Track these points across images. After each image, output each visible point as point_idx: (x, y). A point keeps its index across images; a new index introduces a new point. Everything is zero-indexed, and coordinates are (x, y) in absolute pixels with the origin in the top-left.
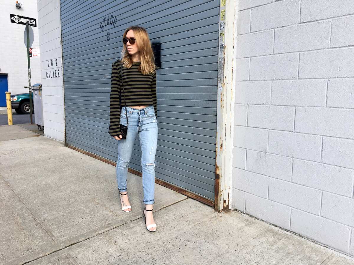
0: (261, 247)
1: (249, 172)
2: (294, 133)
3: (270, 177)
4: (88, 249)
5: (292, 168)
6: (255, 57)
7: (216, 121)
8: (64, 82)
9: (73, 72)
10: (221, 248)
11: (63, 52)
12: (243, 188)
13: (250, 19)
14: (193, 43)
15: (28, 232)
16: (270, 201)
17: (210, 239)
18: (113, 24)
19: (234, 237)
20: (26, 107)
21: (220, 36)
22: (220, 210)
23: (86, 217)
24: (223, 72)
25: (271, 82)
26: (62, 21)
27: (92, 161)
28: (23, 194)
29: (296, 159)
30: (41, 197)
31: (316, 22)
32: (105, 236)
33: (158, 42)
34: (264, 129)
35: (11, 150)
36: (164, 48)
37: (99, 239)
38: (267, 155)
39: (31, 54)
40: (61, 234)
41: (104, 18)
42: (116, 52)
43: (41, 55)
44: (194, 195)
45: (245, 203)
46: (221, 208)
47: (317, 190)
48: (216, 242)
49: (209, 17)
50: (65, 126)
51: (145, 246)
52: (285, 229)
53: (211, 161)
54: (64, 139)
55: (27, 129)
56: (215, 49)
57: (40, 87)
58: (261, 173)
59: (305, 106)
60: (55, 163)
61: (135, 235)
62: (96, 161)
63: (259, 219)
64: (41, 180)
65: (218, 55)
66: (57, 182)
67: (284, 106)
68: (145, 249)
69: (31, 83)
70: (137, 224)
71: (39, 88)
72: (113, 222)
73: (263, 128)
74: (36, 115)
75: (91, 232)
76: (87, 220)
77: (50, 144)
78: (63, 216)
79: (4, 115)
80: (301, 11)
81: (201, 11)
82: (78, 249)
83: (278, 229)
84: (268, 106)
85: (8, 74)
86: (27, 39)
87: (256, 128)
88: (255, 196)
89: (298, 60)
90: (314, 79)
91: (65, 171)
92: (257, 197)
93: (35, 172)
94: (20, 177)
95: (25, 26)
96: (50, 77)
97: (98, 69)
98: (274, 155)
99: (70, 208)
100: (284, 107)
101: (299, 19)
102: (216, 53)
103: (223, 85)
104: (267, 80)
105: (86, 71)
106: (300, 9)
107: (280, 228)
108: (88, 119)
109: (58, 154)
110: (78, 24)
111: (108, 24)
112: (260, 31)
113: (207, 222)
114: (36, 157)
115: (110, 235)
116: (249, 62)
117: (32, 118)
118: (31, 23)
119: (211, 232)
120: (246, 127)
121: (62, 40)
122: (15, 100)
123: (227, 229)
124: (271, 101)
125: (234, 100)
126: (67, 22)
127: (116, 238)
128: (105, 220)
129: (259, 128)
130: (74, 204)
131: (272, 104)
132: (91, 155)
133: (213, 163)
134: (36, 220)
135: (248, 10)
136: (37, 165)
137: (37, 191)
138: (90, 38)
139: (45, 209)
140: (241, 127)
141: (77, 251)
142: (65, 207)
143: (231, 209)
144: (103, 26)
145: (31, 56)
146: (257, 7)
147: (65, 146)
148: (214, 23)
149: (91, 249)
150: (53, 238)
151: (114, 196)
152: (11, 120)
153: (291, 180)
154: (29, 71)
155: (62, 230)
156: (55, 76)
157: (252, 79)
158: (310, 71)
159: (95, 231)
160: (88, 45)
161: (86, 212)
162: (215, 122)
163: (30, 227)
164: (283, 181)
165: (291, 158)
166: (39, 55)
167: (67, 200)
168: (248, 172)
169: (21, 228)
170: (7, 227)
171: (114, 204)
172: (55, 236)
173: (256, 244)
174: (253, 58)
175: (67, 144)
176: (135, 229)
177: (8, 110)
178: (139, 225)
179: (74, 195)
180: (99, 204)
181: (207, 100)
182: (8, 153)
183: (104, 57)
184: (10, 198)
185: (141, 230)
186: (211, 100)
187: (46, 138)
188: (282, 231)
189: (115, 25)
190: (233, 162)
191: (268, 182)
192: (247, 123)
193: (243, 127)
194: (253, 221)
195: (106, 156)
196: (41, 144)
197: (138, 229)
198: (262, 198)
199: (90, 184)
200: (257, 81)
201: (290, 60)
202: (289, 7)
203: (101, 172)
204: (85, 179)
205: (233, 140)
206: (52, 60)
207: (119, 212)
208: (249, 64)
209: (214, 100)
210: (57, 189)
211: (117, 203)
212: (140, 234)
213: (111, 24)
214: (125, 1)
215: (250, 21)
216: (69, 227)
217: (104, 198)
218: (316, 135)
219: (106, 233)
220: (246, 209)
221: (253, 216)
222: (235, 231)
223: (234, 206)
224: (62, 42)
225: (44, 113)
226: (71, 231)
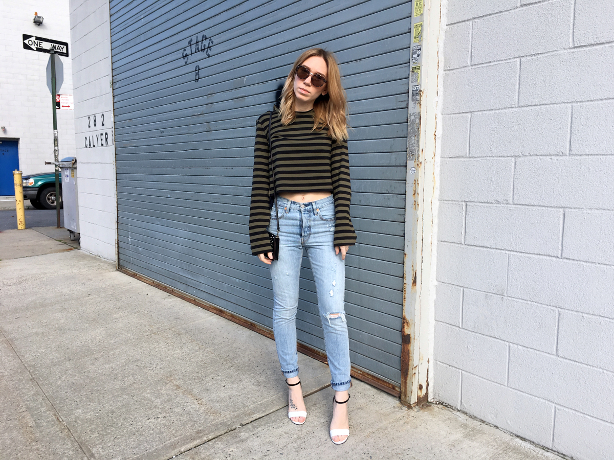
1: (467, 331)
2: (561, 260)
3: (511, 344)
5: (557, 327)
6: (480, 113)
7: (404, 234)
8: (116, 154)
9: (131, 138)
11: (115, 101)
12: (456, 362)
13: (471, 39)
14: (357, 86)
15: (44, 447)
16: (510, 389)
18: (206, 50)
20: (50, 198)
21: (413, 72)
22: (411, 403)
23: (156, 417)
24: (418, 141)
25: (513, 161)
26: (113, 47)
27: (166, 300)
28: (39, 365)
29: (566, 311)
30: (71, 373)
31: (607, 45)
34: (499, 251)
35: (21, 278)
38: (504, 300)
39: (58, 104)
40: (107, 451)
41: (189, 40)
42: (211, 101)
43: (75, 107)
44: (359, 372)
45: (460, 392)
46: (413, 399)
47: (609, 373)
49: (390, 36)
50: (118, 235)
52: (543, 446)
53: (394, 309)
54: (115, 257)
55: (51, 238)
56: (403, 97)
57: (74, 164)
58: (492, 335)
59: (584, 207)
60: (98, 304)
61: (251, 457)
62: (173, 299)
63: (488, 424)
64: (73, 337)
65: (408, 108)
66: (102, 341)
67: (541, 206)
69: (58, 155)
70: (253, 433)
71: (72, 164)
72: (207, 426)
73: (496, 249)
74: (65, 212)
75: (166, 448)
76: (156, 422)
77: (91, 267)
78: (113, 412)
79: (8, 210)
80: (574, 25)
81: (374, 26)
83: (527, 445)
84: (506, 205)
85: (19, 138)
86: (52, 78)
87: (483, 247)
88: (481, 379)
89: (570, 119)
90: (602, 155)
91: (117, 319)
92: (484, 380)
93: (62, 321)
94: (35, 330)
95: (48, 55)
96: (92, 146)
97: (179, 133)
98: (520, 300)
99: (125, 397)
100: (539, 208)
101: (571, 40)
102: (404, 105)
103: (418, 165)
104: (504, 157)
105: (156, 135)
106: (572, 21)
107: (532, 442)
108: (158, 223)
109: (104, 286)
110: (143, 51)
111: (197, 51)
112: (490, 62)
113: (389, 429)
114: (64, 291)
115: (202, 456)
116: (469, 122)
117: (60, 217)
118: (59, 50)
119: (398, 451)
120: (462, 246)
121: (113, 80)
122: (31, 184)
124: (513, 196)
125: (437, 192)
126: (123, 48)
128: (192, 423)
129: (488, 247)
130: (132, 388)
131: (515, 202)
132: (165, 289)
134: (61, 420)
135: (466, 22)
136: (66, 307)
137: (65, 359)
138: (163, 77)
139: (79, 398)
140: (452, 244)
142: (117, 394)
143: (432, 401)
144: (187, 55)
145: (59, 108)
146: (485, 18)
147: (117, 270)
148: (401, 48)
151: (209, 372)
152: (23, 220)
153: (555, 351)
154: (55, 134)
155: (110, 444)
156: (100, 145)
157: (474, 154)
158: (595, 140)
159: (173, 446)
160: (160, 88)
161: (154, 404)
162: (402, 235)
163: (49, 436)
164: (538, 352)
165: (555, 308)
166: (72, 107)
167: (120, 378)
168: (465, 331)
169: (33, 437)
170: (6, 434)
171: (208, 388)
172: (96, 455)
174: (476, 113)
175: (120, 268)
176: (249, 443)
177: (18, 202)
178: (258, 435)
179: (133, 369)
180: (179, 388)
181: (385, 192)
182: (15, 284)
183: (190, 111)
184: (14, 374)
185: (262, 444)
186: (394, 193)
187: (84, 254)
188: (537, 449)
189: (210, 53)
190: (435, 311)
191: (508, 353)
192: (463, 237)
193: (456, 245)
194: (478, 428)
195: (190, 290)
196: (75, 265)
197: (255, 443)
198: (495, 384)
199: (163, 347)
200: (485, 158)
201: (552, 119)
202: (549, 17)
203: (183, 322)
204: (154, 337)
205: (435, 270)
206: (95, 116)
207: (217, 406)
208: (469, 126)
209: (400, 193)
210: (102, 356)
211: (214, 387)
212: (260, 453)
213: (202, 50)
214: (228, 8)
215: (470, 43)
216: (123, 436)
217: (189, 376)
218: (607, 265)
219: (193, 451)
220: (461, 402)
221: (477, 418)
222: (444, 450)
223: (437, 395)
224: (113, 83)
225: (80, 209)
226: (126, 446)
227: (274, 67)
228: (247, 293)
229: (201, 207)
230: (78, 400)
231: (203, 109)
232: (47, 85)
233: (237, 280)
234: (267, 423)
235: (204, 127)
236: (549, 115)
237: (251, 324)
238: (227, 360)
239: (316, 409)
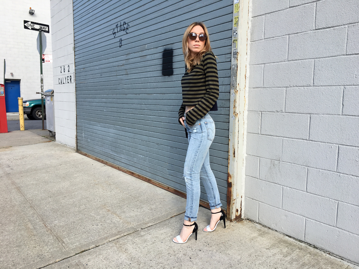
0: (274, 258)
1: (262, 181)
2: (309, 141)
3: (283, 186)
4: (98, 257)
5: (306, 177)
6: (269, 64)
8: (76, 88)
9: (85, 78)
10: (233, 259)
11: (75, 58)
12: (256, 197)
13: (264, 25)
15: (38, 239)
16: (283, 210)
17: (222, 249)
18: (125, 30)
19: (246, 247)
20: (38, 113)
21: (234, 42)
22: (232, 219)
23: (97, 224)
24: (236, 79)
25: (285, 89)
26: (75, 28)
27: (103, 167)
28: (35, 200)
29: (311, 168)
30: (51, 203)
31: (332, 28)
32: (116, 244)
33: (170, 49)
34: (278, 137)
35: (23, 156)
36: (176, 55)
37: (109, 246)
38: (280, 163)
39: (43, 60)
40: (71, 241)
41: (116, 24)
42: (128, 58)
43: (53, 61)
44: (205, 204)
45: (258, 213)
46: (233, 217)
47: (332, 200)
48: (228, 252)
49: (222, 23)
50: (77, 132)
51: (155, 254)
52: (300, 240)
53: (223, 169)
54: (75, 145)
55: (39, 135)
56: (228, 56)
57: (52, 93)
58: (274, 182)
59: (320, 113)
60: (66, 169)
61: (146, 244)
62: (106, 167)
63: (272, 229)
64: (52, 186)
65: (231, 61)
66: (68, 188)
67: (299, 113)
68: (156, 258)
69: (43, 89)
70: (148, 232)
72: (124, 229)
73: (277, 136)
74: (47, 121)
75: (102, 239)
76: (97, 227)
77: (61, 150)
78: (74, 222)
79: (16, 120)
80: (316, 18)
82: (88, 256)
83: (291, 240)
84: (282, 113)
85: (20, 80)
86: (40, 45)
87: (270, 135)
88: (268, 205)
89: (313, 67)
90: (329, 86)
91: (76, 177)
92: (270, 206)
93: (46, 178)
94: (32, 182)
95: (38, 32)
96: (62, 83)
97: (111, 75)
98: (288, 163)
99: (80, 215)
100: (298, 114)
101: (314, 26)
102: (229, 60)
103: (236, 92)
104: (280, 87)
105: (98, 77)
106: (315, 16)
107: (294, 238)
108: (99, 125)
109: (69, 160)
110: (91, 30)
111: (121, 30)
112: (274, 37)
113: (219, 231)
114: (47, 163)
115: (121, 243)
116: (263, 69)
117: (44, 124)
118: (44, 29)
119: (223, 241)
120: (259, 135)
121: (74, 46)
122: (27, 105)
123: (239, 239)
124: (285, 108)
125: (247, 107)
126: (80, 28)
127: (126, 246)
128: (116, 228)
129: (272, 136)
130: (84, 211)
131: (286, 111)
132: (102, 162)
133: (225, 171)
134: (47, 226)
135: (262, 16)
136: (48, 171)
137: (48, 197)
140: (254, 134)
141: (88, 258)
142: (76, 214)
143: (243, 218)
144: (115, 33)
145: (44, 62)
146: (271, 14)
147: (76, 152)
148: (227, 29)
149: (102, 256)
150: (64, 245)
151: (125, 203)
152: (23, 125)
153: (306, 189)
154: (41, 77)
155: (73, 237)
156: (67, 82)
157: (265, 86)
158: (326, 78)
159: (106, 238)
161: (96, 219)
162: (228, 129)
163: (41, 233)
164: (297, 190)
165: (306, 167)
166: (51, 61)
167: (78, 206)
168: (261, 180)
169: (32, 234)
170: (18, 232)
171: (125, 211)
172: (66, 242)
173: (269, 255)
174: (266, 64)
175: (78, 151)
176: (145, 237)
177: (20, 116)
178: (150, 233)
179: (85, 202)
180: (109, 211)
182: (20, 159)
183: (117, 64)
184: (21, 204)
185: (152, 238)
186: (224, 107)
187: (58, 144)
188: (296, 242)
189: (127, 31)
190: (245, 170)
191: (282, 191)
192: (260, 131)
193: (256, 135)
194: (266, 231)
195: (116, 162)
196: (53, 149)
197: (148, 237)
198: (276, 208)
199: (101, 191)
200: (271, 88)
201: (305, 67)
202: (303, 13)
203: (112, 179)
204: (96, 186)
205: (246, 148)
206: (64, 66)
207: (129, 220)
208: (263, 71)
209: (227, 107)
210: (68, 195)
211: (128, 210)
212: (151, 242)
213: (123, 30)
214: (137, 7)
215: (264, 27)
216: (79, 233)
217: (114, 205)
218: (331, 143)
219: (116, 241)
220: (258, 218)
221: (266, 226)
222: (247, 241)
223: (246, 215)
224: (74, 48)
225: (56, 118)
226: (81, 238)
227: (162, 39)
228: (147, 163)
229: (122, 116)
230: (56, 217)
231: (124, 62)
232: (37, 49)
233: (142, 156)
234: (155, 228)
235: (124, 72)
236: (303, 65)
237: (149, 180)
238: (135, 198)
239: (181, 222)
